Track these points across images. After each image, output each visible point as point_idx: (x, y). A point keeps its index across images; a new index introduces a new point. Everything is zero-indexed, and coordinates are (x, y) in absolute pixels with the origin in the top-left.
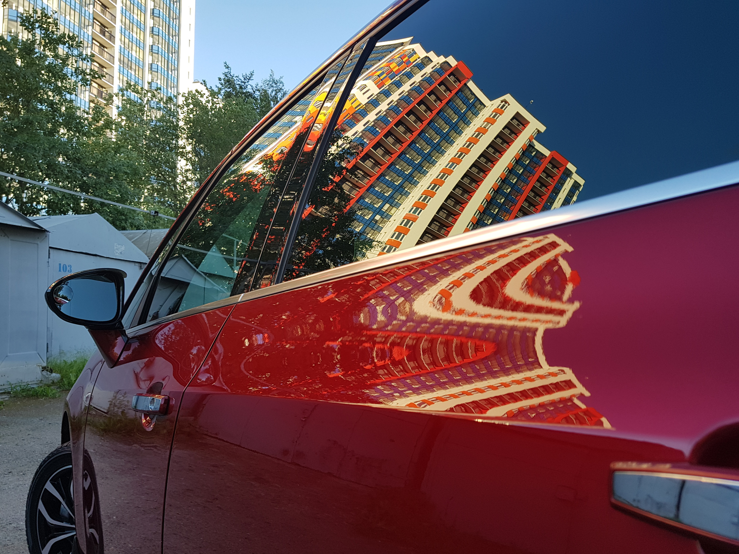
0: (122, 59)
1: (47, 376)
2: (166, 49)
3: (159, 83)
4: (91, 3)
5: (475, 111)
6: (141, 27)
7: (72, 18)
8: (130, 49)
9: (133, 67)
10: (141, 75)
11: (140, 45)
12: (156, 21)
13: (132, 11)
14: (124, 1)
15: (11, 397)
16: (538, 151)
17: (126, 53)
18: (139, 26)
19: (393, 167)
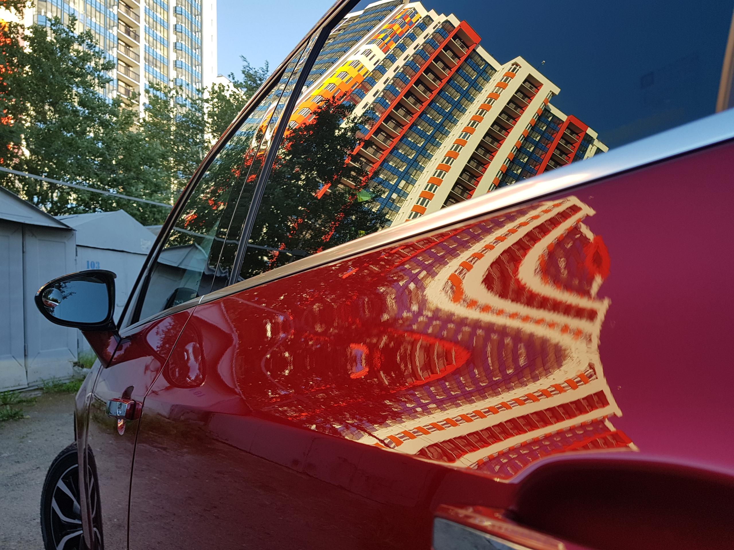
0: (147, 57)
1: (78, 371)
2: (190, 45)
3: (184, 78)
4: (116, 4)
5: (486, 76)
6: (165, 25)
7: (98, 20)
8: (155, 47)
9: (158, 64)
10: (166, 72)
11: (164, 43)
12: (179, 19)
13: (155, 10)
14: (147, 1)
15: (43, 393)
16: (554, 116)
17: (151, 51)
18: (162, 24)
19: (405, 139)
